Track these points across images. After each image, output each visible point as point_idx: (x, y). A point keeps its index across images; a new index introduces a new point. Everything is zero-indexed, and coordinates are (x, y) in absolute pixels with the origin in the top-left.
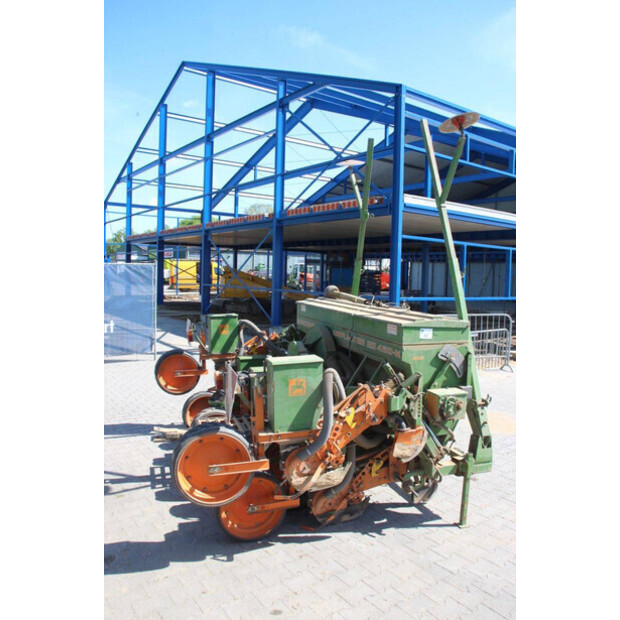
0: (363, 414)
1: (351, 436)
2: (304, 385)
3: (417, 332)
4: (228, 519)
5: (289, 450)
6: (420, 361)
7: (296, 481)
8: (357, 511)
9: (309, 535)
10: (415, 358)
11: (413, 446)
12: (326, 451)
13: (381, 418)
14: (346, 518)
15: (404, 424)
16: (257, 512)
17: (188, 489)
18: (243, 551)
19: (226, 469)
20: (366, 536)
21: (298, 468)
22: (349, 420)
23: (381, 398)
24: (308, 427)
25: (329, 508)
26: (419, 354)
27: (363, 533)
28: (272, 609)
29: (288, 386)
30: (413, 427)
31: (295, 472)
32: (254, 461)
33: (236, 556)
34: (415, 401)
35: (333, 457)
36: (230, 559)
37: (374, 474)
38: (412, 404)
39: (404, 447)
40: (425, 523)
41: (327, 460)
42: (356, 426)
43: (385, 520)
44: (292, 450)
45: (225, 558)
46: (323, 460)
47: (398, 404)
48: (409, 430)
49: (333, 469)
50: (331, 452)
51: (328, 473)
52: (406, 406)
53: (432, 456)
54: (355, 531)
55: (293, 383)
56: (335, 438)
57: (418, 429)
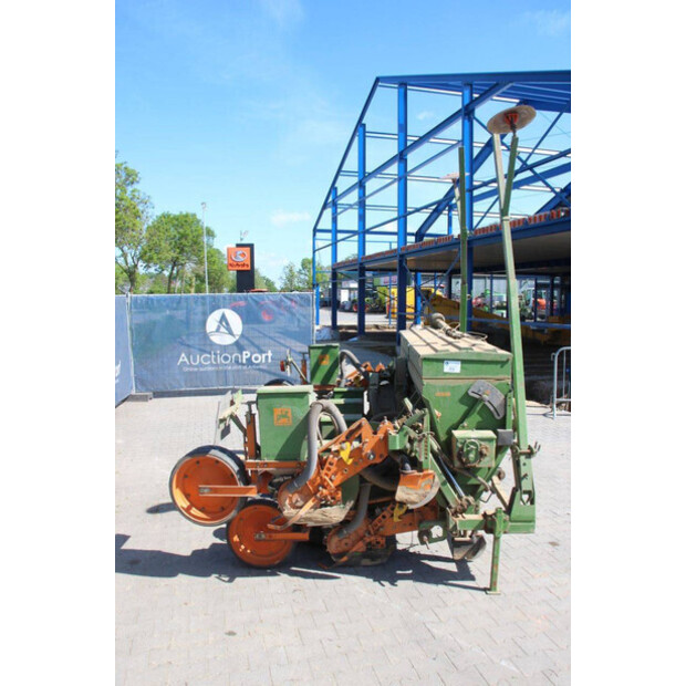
0: (359, 450)
1: (348, 473)
2: (289, 415)
3: (440, 364)
4: (241, 543)
5: (281, 479)
6: (445, 397)
7: (288, 511)
8: (379, 557)
9: (320, 572)
10: (438, 394)
11: (421, 492)
12: (319, 485)
13: (381, 456)
14: (366, 562)
15: (408, 465)
16: (264, 540)
17: (185, 506)
18: (247, 576)
19: (215, 491)
20: (377, 583)
21: (291, 499)
22: (344, 455)
23: (380, 435)
24: (296, 457)
25: (346, 548)
26: (444, 389)
27: (375, 580)
28: (228, 629)
29: (272, 414)
30: (421, 470)
31: (287, 502)
32: (242, 486)
33: (239, 580)
34: (420, 441)
35: (325, 491)
36: (231, 581)
37: (396, 519)
38: (415, 444)
39: (410, 492)
40: (451, 582)
41: (318, 495)
42: (354, 463)
43: (410, 572)
44: (285, 481)
45: (227, 579)
46: (315, 494)
47: (398, 443)
48: (416, 473)
49: (331, 505)
50: (325, 487)
51: (323, 509)
52: (408, 446)
53: (450, 507)
54: (367, 577)
55: (278, 412)
56: (329, 473)
57: (425, 472)
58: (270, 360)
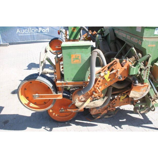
0: (115, 74)
1: (107, 85)
2: (80, 58)
3: (154, 30)
4: (53, 112)
5: (74, 89)
6: (152, 47)
7: (78, 104)
10: (150, 45)
11: (141, 93)
12: (93, 92)
13: (124, 77)
14: (107, 117)
15: (137, 81)
16: (64, 112)
17: (27, 103)
19: (42, 97)
20: (114, 127)
21: (79, 98)
22: (106, 77)
23: (125, 67)
24: (83, 80)
25: (99, 112)
26: (152, 43)
29: (70, 58)
30: (142, 83)
31: (77, 100)
32: (55, 94)
33: (54, 129)
34: (145, 70)
35: (96, 94)
36: (51, 130)
37: (121, 100)
38: (143, 72)
39: (136, 93)
40: (143, 125)
41: (93, 96)
42: (110, 80)
43: (125, 120)
44: (76, 90)
46: (91, 96)
47: (135, 71)
48: (140, 85)
49: (97, 99)
50: (96, 92)
51: (94, 101)
52: (139, 73)
53: (151, 98)
55: (73, 56)
56: (98, 85)
57: (145, 84)
58: (48, 31)
